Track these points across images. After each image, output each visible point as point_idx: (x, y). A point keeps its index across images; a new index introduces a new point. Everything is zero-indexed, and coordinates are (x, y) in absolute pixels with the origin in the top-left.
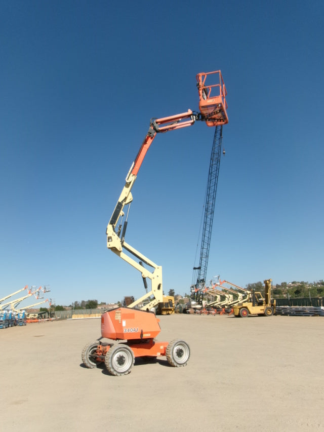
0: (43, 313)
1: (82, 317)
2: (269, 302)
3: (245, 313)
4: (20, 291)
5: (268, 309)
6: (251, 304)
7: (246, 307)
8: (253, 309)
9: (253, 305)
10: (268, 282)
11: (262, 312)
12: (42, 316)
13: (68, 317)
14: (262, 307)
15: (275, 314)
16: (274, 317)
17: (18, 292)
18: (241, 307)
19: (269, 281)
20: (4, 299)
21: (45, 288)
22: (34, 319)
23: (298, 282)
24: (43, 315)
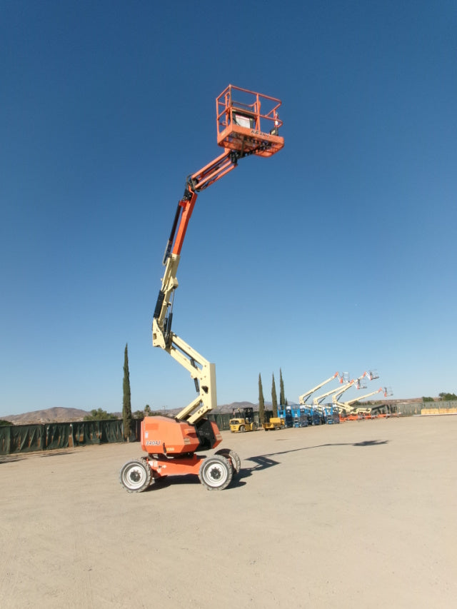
0: (381, 407)
1: (435, 412)
4: (330, 379)
12: (379, 411)
13: (416, 412)
17: (328, 381)
20: (313, 390)
21: (371, 374)
22: (368, 414)
24: (381, 409)
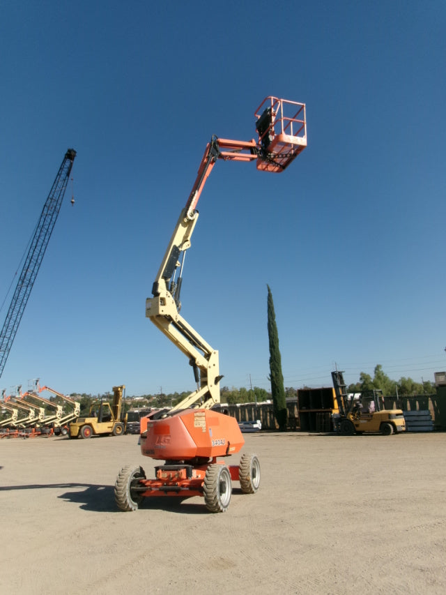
2: (119, 416)
3: (88, 432)
5: (118, 426)
6: (96, 419)
7: (90, 424)
8: (98, 427)
9: (99, 422)
10: (119, 389)
11: (110, 430)
14: (110, 424)
15: (125, 433)
16: (125, 436)
18: (83, 423)
19: (121, 388)
23: (79, 395)
